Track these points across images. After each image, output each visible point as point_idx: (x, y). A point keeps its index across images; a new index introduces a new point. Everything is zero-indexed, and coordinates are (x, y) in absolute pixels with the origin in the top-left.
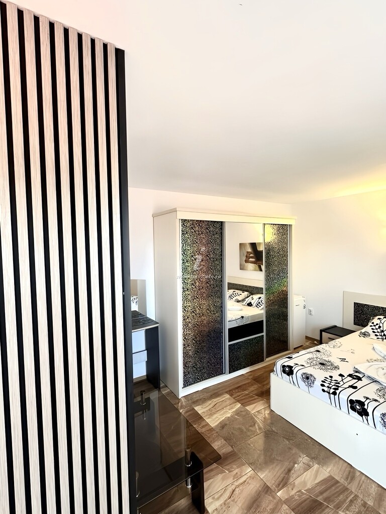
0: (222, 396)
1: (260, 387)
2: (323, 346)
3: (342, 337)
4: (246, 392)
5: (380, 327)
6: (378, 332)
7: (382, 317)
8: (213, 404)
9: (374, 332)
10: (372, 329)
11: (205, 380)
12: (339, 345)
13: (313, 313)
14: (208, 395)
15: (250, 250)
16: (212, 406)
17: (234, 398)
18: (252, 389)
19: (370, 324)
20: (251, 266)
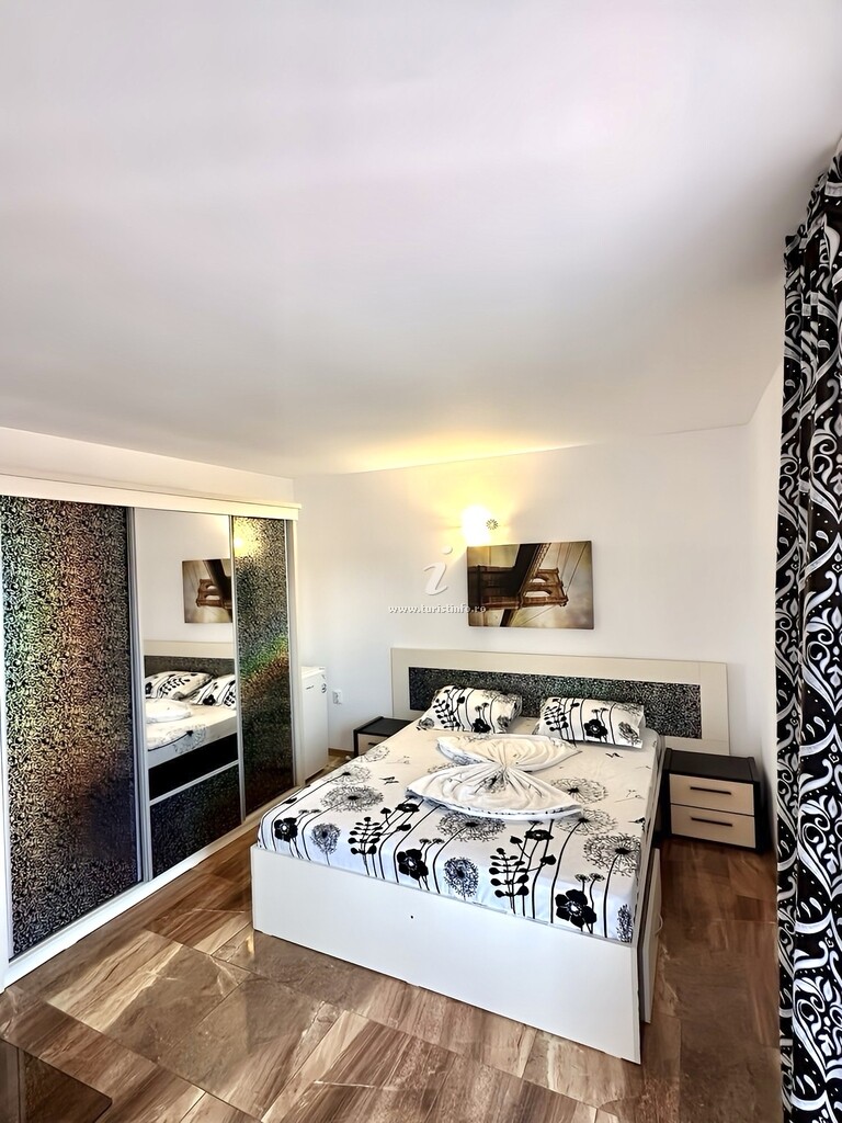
0: (134, 942)
1: (232, 886)
2: (357, 762)
3: (389, 736)
4: (197, 910)
5: (448, 706)
6: (446, 716)
7: (450, 688)
8: (109, 969)
9: (439, 717)
10: (437, 712)
11: (83, 914)
12: (385, 752)
13: (340, 699)
14: (92, 952)
15: (207, 576)
16: (102, 976)
17: (165, 935)
18: (211, 897)
19: (434, 703)
20: (210, 613)
